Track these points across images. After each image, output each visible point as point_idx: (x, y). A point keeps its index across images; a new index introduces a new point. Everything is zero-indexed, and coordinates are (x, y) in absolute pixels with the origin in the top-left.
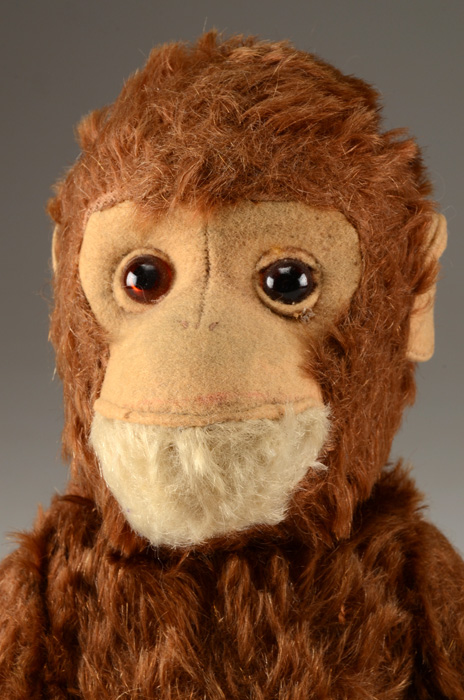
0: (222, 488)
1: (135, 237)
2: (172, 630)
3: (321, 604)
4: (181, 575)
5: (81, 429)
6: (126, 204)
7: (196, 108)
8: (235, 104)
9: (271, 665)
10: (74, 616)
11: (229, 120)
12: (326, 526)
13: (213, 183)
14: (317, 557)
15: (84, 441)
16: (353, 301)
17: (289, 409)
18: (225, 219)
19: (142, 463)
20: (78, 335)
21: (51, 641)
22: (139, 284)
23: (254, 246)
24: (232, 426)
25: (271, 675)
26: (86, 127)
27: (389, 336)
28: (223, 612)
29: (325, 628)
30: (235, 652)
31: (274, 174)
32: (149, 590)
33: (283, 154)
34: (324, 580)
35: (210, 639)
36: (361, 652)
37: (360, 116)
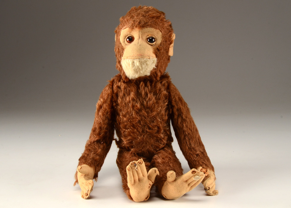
0: (141, 68)
1: (129, 33)
2: (132, 93)
3: (155, 90)
4: (134, 84)
5: (119, 62)
6: (128, 28)
7: (138, 14)
8: (144, 14)
9: (147, 98)
10: (117, 92)
11: (143, 16)
12: (156, 78)
13: (140, 24)
14: (154, 82)
15: (120, 64)
16: (161, 43)
17: (151, 57)
18: (142, 30)
19: (129, 65)
20: (119, 48)
21: (114, 95)
22: (129, 40)
23: (146, 34)
24: (143, 59)
25: (147, 99)
26: (121, 19)
27: (166, 50)
28: (140, 90)
29: (155, 94)
30: (142, 96)
31: (149, 24)
32: (129, 87)
33: (151, 21)
34: (155, 86)
35: (138, 94)
36: (161, 97)
37: (162, 16)
